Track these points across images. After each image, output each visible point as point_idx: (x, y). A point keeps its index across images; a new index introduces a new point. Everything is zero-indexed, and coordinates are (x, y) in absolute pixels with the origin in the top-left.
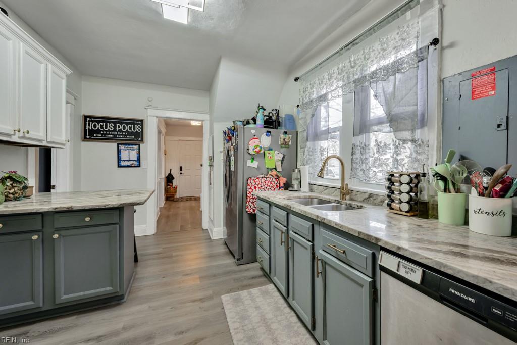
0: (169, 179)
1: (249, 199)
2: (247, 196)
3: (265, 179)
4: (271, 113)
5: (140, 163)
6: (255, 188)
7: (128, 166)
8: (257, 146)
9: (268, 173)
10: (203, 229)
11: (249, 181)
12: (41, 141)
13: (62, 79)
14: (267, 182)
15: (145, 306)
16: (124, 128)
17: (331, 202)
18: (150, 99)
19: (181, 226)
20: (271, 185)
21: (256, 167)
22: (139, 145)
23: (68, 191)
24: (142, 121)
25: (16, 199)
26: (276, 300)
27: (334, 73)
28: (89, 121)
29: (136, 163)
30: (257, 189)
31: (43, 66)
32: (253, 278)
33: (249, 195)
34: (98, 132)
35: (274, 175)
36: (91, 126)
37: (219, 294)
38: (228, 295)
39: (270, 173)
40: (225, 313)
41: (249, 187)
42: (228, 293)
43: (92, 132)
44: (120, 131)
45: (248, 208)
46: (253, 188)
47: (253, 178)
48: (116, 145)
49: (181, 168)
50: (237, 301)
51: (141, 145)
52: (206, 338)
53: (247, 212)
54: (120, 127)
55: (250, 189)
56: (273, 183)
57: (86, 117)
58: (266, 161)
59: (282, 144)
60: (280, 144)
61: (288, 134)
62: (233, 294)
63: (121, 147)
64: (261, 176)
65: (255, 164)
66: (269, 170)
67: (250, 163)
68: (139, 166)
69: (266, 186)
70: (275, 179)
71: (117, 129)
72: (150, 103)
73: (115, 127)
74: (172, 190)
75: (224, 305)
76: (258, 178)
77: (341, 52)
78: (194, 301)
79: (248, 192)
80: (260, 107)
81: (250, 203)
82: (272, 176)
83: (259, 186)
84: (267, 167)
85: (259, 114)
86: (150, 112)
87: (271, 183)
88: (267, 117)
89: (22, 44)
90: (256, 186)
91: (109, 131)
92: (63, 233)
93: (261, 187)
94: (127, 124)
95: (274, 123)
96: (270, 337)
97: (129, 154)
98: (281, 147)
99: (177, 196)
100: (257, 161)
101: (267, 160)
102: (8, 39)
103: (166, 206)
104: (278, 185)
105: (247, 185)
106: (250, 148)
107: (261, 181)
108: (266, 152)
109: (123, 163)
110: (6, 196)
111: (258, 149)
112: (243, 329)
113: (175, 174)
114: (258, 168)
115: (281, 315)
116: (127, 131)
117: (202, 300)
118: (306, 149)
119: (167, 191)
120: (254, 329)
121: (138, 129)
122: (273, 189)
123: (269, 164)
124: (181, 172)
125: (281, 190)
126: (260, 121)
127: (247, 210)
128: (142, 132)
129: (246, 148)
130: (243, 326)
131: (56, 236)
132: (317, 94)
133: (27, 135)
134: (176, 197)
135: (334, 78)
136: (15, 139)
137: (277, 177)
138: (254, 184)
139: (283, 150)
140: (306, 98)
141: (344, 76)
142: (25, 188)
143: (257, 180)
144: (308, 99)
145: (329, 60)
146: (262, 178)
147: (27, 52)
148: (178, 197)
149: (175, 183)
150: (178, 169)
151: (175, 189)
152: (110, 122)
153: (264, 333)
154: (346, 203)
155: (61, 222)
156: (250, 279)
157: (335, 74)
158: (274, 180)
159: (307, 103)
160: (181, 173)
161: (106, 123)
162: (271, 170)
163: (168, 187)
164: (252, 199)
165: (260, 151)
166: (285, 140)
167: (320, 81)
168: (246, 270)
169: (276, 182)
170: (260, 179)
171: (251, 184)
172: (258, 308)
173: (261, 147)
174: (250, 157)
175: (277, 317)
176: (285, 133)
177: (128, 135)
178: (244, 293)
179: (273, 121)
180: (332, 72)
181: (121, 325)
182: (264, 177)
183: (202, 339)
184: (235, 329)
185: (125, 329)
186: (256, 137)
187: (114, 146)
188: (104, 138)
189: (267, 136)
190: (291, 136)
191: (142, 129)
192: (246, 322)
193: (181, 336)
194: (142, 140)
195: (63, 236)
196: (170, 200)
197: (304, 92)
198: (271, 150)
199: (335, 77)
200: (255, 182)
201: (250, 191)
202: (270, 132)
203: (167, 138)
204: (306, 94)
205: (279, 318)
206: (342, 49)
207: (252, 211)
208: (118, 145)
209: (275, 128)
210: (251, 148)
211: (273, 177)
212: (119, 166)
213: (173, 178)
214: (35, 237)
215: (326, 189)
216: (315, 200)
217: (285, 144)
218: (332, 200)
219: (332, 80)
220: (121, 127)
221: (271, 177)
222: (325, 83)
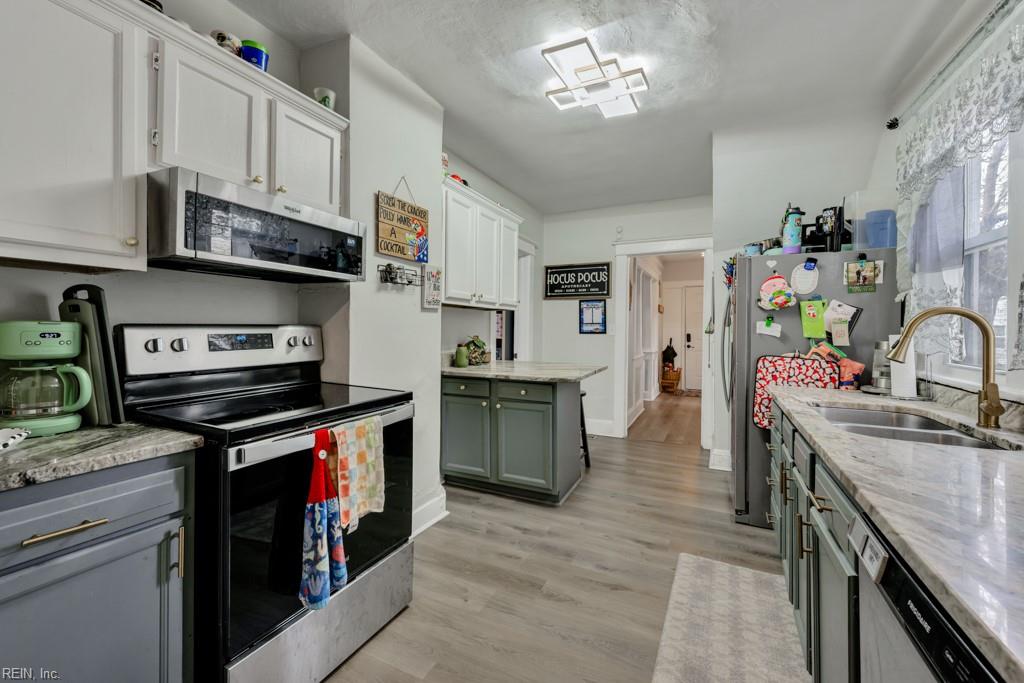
0: (668, 355)
1: (759, 400)
2: (755, 392)
3: (800, 361)
4: (821, 217)
5: (605, 326)
6: (775, 378)
7: (591, 332)
8: (780, 292)
9: (810, 348)
10: (702, 448)
11: (760, 363)
12: (494, 304)
13: (514, 230)
14: (804, 368)
15: (577, 520)
16: (587, 278)
17: (948, 428)
18: (619, 230)
19: (668, 436)
20: (816, 376)
21: (778, 335)
22: (605, 301)
23: (527, 360)
24: (608, 265)
25: (477, 363)
26: (781, 604)
27: (972, 88)
28: (551, 273)
29: (601, 328)
30: (780, 380)
31: (495, 223)
32: (756, 553)
33: (759, 391)
34: (559, 286)
35: (824, 355)
36: (552, 281)
37: (678, 549)
38: (695, 557)
39: (813, 349)
40: (673, 576)
41: (759, 375)
42: (696, 554)
43: (553, 288)
44: (582, 282)
45: (757, 416)
46: (769, 377)
47: (770, 359)
48: (577, 302)
49: (689, 338)
50: (702, 570)
51: (607, 300)
52: (631, 590)
53: (755, 424)
54: (582, 277)
55: (763, 379)
56: (821, 371)
57: (547, 268)
58: (804, 324)
59: (850, 284)
60: (845, 283)
61: (868, 257)
62: (702, 558)
63: (584, 305)
64: (792, 355)
65: (775, 329)
66: (812, 343)
67: (761, 327)
68: (604, 332)
69: (801, 377)
70: (827, 362)
71: (579, 280)
72: (619, 236)
73: (576, 278)
74: (672, 375)
75: (679, 566)
76: (782, 359)
77: (990, 26)
78: (639, 542)
79: (758, 385)
80: (791, 211)
81: (763, 409)
82: (819, 355)
83: (785, 375)
84: (806, 335)
85: (786, 226)
86: (621, 249)
87: (815, 372)
88: (814, 228)
89: (479, 207)
90: (777, 374)
91: (570, 283)
92: (506, 404)
93: (789, 377)
94: (591, 271)
95: (828, 238)
96: (732, 645)
97: (593, 314)
98: (850, 291)
99: (682, 386)
100: (779, 323)
101: (806, 322)
102: (468, 207)
103: (659, 400)
104: (836, 377)
105: (757, 371)
106: (762, 297)
107: (788, 366)
108: (803, 304)
109: (585, 328)
110: (470, 360)
111: (781, 300)
112: (691, 611)
113: (678, 347)
114: (784, 338)
115: (776, 630)
116: (590, 282)
117: (649, 545)
118: (912, 292)
119: (664, 375)
120: (709, 619)
121: (603, 277)
122: (820, 384)
123: (812, 328)
124: (689, 343)
125: (843, 388)
126: (791, 239)
127: (756, 420)
128: (608, 281)
129: (754, 298)
130: (693, 606)
131: (498, 406)
132: (933, 152)
133: (482, 299)
134: (679, 387)
135: (971, 101)
136: (473, 304)
137: (833, 360)
138: (771, 369)
139: (853, 298)
140: (911, 166)
141: (995, 91)
142: (483, 353)
143: (780, 362)
144: (914, 166)
145: (961, 57)
146: (793, 358)
147: (483, 215)
148: (683, 388)
149: (678, 362)
150: (684, 338)
151: (678, 373)
152: (571, 272)
153: (723, 634)
154: (984, 434)
155: (505, 391)
156: (748, 551)
157: (976, 91)
158: (824, 365)
159: (913, 177)
160: (689, 346)
161: (567, 272)
162: (818, 342)
163: (666, 368)
164: (767, 400)
165: (786, 302)
166: (863, 274)
167: (941, 116)
168: (749, 536)
169: (829, 371)
170: (788, 360)
171: (764, 370)
172: (734, 596)
173: (789, 295)
174: (765, 315)
175: (763, 628)
176: (862, 257)
177: (592, 287)
178: (723, 567)
179: (825, 235)
180: (968, 84)
181: (547, 528)
182: (798, 357)
183: (626, 589)
184: (677, 602)
185: (550, 533)
186: (776, 274)
187: (575, 303)
188: (565, 296)
189: (808, 268)
190: (880, 263)
191: (608, 276)
192: (702, 604)
193: (602, 571)
194: (608, 294)
195: (505, 408)
196: (668, 392)
197: (907, 152)
198: (818, 298)
199: (974, 98)
200: (774, 366)
201: (763, 382)
202: (814, 261)
203: (665, 285)
204: (911, 154)
205: (767, 631)
206: (993, 17)
207: (766, 423)
208: (580, 302)
209: (832, 250)
210: (766, 296)
211: (823, 358)
212: (581, 332)
213: (675, 355)
214: (484, 404)
215: (962, 398)
216: (912, 419)
217: (863, 283)
218: (954, 422)
219: (968, 108)
220: (584, 277)
221: (818, 358)
222: (952, 118)
